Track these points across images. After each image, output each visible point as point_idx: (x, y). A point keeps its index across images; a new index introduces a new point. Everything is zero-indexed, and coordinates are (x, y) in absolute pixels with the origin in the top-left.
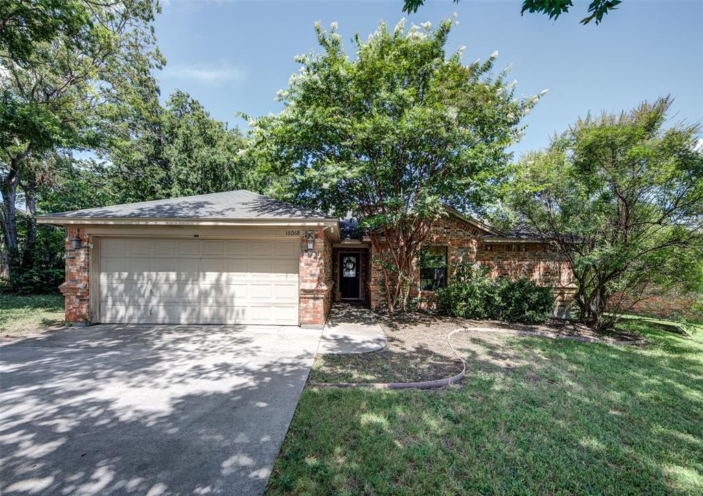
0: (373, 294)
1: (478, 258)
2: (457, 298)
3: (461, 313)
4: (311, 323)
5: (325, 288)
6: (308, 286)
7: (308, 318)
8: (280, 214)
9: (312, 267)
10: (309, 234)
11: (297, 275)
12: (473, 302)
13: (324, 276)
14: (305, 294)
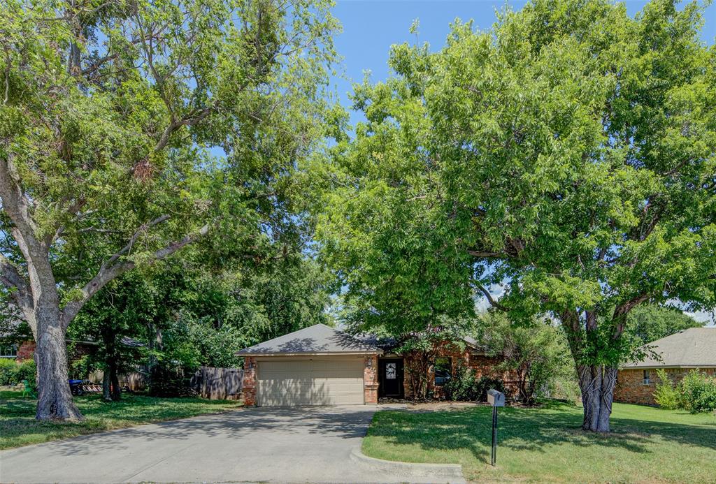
0: (405, 389)
1: (470, 365)
2: (454, 390)
3: (456, 398)
4: (371, 402)
5: (377, 384)
6: (369, 384)
7: (369, 400)
8: (353, 347)
9: (370, 374)
10: (368, 358)
11: (362, 379)
12: (461, 391)
13: (376, 378)
14: (367, 388)
